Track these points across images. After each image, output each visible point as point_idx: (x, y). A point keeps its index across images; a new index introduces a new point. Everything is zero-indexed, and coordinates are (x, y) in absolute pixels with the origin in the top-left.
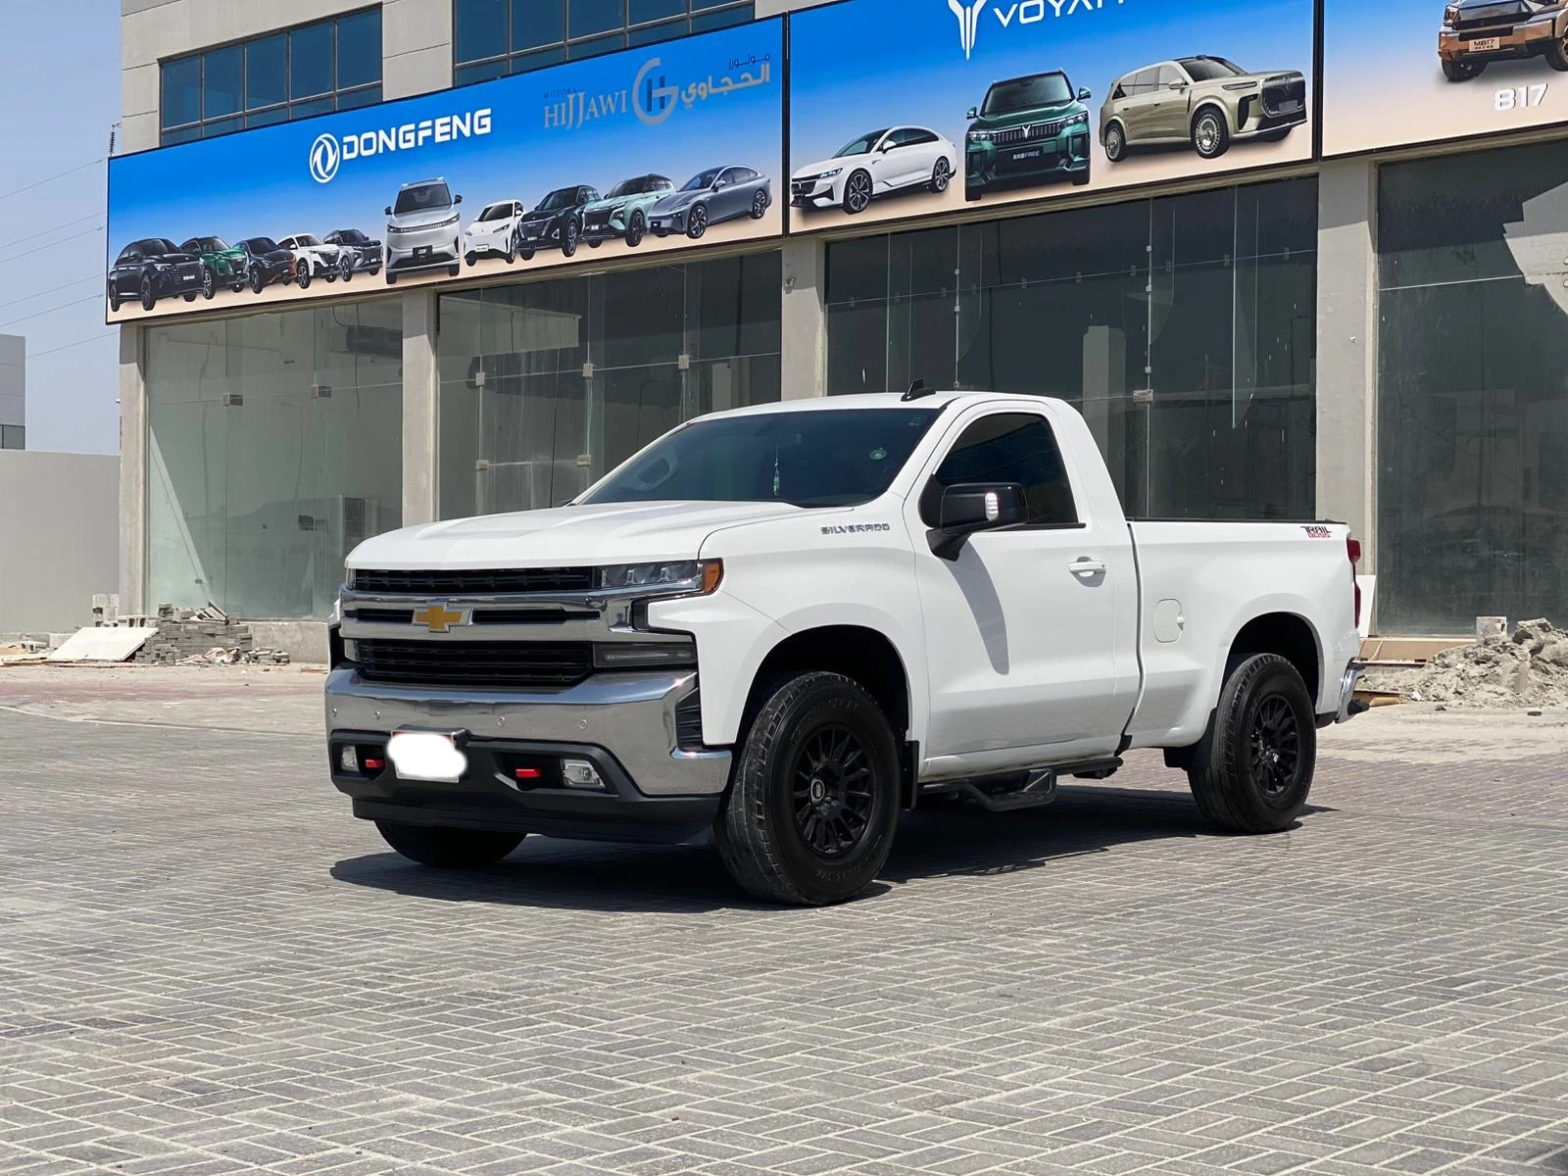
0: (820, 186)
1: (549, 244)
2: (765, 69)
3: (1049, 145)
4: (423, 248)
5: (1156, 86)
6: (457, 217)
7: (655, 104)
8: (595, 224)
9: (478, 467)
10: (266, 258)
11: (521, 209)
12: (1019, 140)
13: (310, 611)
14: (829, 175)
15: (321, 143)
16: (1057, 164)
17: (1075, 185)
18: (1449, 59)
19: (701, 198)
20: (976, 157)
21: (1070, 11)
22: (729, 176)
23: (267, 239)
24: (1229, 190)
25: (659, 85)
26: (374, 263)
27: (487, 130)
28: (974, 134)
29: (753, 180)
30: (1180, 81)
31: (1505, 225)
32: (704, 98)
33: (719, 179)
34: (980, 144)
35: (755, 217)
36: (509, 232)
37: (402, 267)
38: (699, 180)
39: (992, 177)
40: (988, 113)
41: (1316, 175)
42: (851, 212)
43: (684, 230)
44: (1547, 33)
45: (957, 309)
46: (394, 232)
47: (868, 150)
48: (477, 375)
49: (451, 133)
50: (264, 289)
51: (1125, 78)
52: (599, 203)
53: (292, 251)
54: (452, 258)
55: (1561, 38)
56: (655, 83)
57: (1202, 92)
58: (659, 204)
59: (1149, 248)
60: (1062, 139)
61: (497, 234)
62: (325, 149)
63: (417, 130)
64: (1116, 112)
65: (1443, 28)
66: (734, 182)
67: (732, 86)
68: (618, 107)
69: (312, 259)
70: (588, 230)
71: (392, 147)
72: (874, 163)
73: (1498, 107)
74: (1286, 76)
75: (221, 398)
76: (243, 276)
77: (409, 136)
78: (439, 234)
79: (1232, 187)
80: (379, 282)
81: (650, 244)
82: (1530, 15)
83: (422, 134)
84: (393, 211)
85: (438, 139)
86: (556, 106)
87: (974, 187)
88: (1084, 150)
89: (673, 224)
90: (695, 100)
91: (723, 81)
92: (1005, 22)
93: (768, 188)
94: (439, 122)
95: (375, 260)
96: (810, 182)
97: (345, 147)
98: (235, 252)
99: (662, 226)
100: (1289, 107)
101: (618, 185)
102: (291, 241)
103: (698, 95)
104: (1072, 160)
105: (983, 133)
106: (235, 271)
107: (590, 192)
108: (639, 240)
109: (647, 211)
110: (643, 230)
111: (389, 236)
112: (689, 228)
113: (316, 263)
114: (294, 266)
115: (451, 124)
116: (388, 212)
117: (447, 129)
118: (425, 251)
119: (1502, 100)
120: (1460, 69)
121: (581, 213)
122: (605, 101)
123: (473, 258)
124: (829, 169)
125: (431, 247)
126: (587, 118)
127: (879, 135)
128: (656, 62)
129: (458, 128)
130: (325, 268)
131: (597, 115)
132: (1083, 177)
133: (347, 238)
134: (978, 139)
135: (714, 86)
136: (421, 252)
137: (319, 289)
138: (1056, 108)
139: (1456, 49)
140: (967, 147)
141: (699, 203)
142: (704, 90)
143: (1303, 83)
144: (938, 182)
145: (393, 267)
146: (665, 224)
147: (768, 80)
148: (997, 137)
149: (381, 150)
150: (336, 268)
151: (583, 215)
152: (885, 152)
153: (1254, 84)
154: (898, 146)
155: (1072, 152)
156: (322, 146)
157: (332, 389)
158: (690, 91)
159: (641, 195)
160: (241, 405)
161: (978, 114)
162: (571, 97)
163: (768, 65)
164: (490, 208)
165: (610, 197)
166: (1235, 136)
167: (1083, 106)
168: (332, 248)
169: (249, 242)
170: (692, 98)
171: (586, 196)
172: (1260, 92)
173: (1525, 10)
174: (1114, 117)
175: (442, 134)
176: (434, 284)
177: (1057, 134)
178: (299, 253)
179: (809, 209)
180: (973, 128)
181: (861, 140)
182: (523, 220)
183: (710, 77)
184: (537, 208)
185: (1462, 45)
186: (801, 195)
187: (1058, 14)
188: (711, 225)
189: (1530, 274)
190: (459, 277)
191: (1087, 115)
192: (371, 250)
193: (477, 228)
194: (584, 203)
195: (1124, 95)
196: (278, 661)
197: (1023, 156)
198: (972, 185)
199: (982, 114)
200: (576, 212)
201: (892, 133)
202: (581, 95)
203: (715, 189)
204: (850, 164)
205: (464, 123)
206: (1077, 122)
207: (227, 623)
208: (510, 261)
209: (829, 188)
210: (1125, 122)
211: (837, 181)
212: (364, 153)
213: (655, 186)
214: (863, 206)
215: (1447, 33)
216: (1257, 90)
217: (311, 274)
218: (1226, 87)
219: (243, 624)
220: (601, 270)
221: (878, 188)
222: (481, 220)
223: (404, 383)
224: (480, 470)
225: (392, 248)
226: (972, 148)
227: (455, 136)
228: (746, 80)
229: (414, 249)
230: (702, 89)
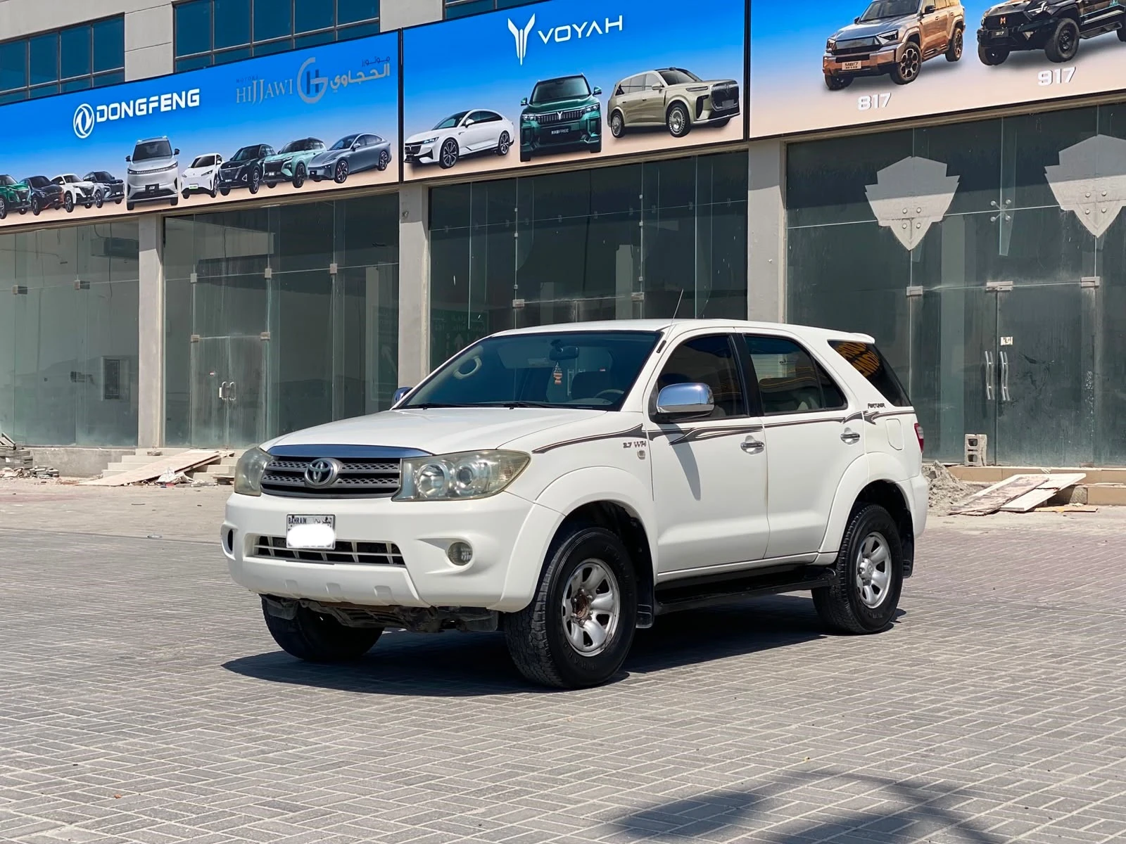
0: (424, 149)
1: (240, 185)
2: (387, 67)
3: (574, 125)
4: (151, 186)
5: (643, 87)
6: (176, 164)
7: (313, 89)
8: (271, 171)
9: (192, 340)
10: (44, 191)
11: (221, 160)
12: (555, 121)
13: (74, 440)
14: (429, 142)
15: (81, 110)
16: (580, 139)
17: (592, 152)
18: (829, 74)
19: (344, 155)
20: (527, 132)
21: (588, 35)
22: (362, 141)
23: (43, 177)
24: (691, 159)
25: (315, 75)
26: (118, 196)
27: (197, 104)
28: (526, 116)
29: (379, 144)
30: (659, 84)
31: (866, 186)
32: (345, 86)
33: (356, 142)
34: (530, 123)
35: (381, 170)
36: (212, 176)
37: (138, 198)
38: (342, 143)
39: (537, 145)
40: (535, 102)
41: (746, 151)
42: (445, 167)
43: (332, 177)
44: (891, 59)
45: (516, 235)
46: (132, 174)
47: (456, 126)
48: (191, 275)
49: (171, 105)
50: (41, 212)
51: (624, 81)
52: (274, 157)
53: (61, 186)
54: (173, 193)
55: (900, 63)
56: (313, 74)
57: (673, 92)
58: (316, 159)
59: (641, 197)
60: (583, 121)
61: (204, 177)
62: (84, 115)
63: (148, 103)
64: (618, 104)
65: (826, 54)
66: (366, 145)
67: (364, 79)
68: (287, 89)
69: (75, 192)
70: (267, 176)
71: (131, 114)
72: (460, 134)
73: (860, 108)
74: (727, 83)
75: (12, 289)
76: (27, 203)
77: (142, 107)
78: (163, 176)
79: (694, 156)
80: (121, 209)
81: (309, 187)
82: (880, 46)
83: (151, 105)
84: (131, 159)
85: (163, 109)
86: (244, 89)
87: (527, 152)
88: (598, 129)
89: (325, 173)
90: (340, 86)
91: (358, 74)
92: (546, 40)
93: (389, 150)
94: (163, 97)
95: (119, 193)
96: (417, 146)
97: (98, 114)
98: (20, 186)
99: (318, 174)
100: (729, 105)
101: (287, 145)
102: (60, 179)
103: (341, 84)
104: (589, 136)
105: (531, 116)
106: (21, 199)
107: (268, 149)
108: (302, 183)
109: (307, 163)
110: (304, 176)
111: (129, 177)
112: (336, 176)
113: (78, 195)
114: (62, 197)
115: (172, 99)
116: (128, 159)
117: (169, 102)
118: (154, 188)
119: (862, 103)
120: (837, 81)
121: (262, 164)
122: (278, 87)
123: (187, 193)
124: (430, 137)
125: (158, 185)
126: (266, 97)
127: (463, 114)
128: (312, 60)
129: (177, 101)
130: (84, 198)
131: (272, 96)
132: (597, 148)
133: (100, 177)
134: (528, 119)
135: (352, 78)
136: (151, 188)
137: (80, 213)
138: (579, 100)
139: (834, 68)
140: (521, 125)
141: (342, 159)
142: (345, 80)
143: (737, 89)
144: (502, 149)
145: (132, 198)
146: (320, 173)
147: (389, 74)
148: (541, 118)
149: (123, 116)
150: (92, 198)
151: (264, 165)
152: (467, 126)
153: (706, 88)
154: (475, 123)
155: (590, 130)
156: (81, 114)
157: (90, 284)
158: (336, 81)
159: (303, 152)
160: (26, 293)
161: (528, 102)
162: (255, 82)
163: (388, 65)
164: (199, 158)
165: (282, 153)
166: (694, 122)
167: (596, 99)
168: (89, 184)
169: (32, 179)
170: (338, 85)
171: (265, 151)
172: (710, 94)
173: (877, 43)
174: (617, 108)
175: (165, 106)
176: (160, 211)
177: (580, 118)
178: (66, 187)
179: (417, 165)
180: (525, 112)
181: (451, 118)
182: (222, 167)
183: (350, 72)
184: (231, 159)
185: (837, 65)
186: (412, 155)
187: (580, 36)
188: (352, 173)
189: (883, 219)
190: (178, 206)
191: (599, 105)
192: (116, 186)
193: (190, 172)
194: (264, 157)
195: (623, 93)
196: (51, 475)
197: (558, 132)
198: (524, 151)
199: (531, 102)
200: (259, 163)
201: (472, 114)
202: (262, 81)
203: (353, 149)
204: (444, 134)
205: (181, 98)
206: (593, 110)
207: (15, 448)
208: (213, 196)
209: (429, 151)
210: (624, 111)
211: (434, 147)
212: (112, 118)
213: (313, 146)
214: (452, 163)
215: (828, 57)
216: (708, 92)
217: (74, 202)
218: (688, 90)
219: (26, 449)
220: (276, 204)
221: (462, 152)
222: (193, 167)
223: (140, 280)
224: (194, 342)
225: (132, 186)
226: (525, 125)
227: (174, 108)
228: (374, 74)
229: (146, 186)
230: (344, 79)
